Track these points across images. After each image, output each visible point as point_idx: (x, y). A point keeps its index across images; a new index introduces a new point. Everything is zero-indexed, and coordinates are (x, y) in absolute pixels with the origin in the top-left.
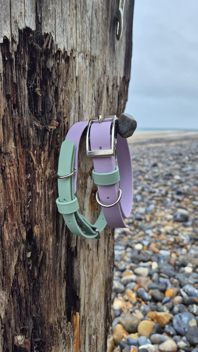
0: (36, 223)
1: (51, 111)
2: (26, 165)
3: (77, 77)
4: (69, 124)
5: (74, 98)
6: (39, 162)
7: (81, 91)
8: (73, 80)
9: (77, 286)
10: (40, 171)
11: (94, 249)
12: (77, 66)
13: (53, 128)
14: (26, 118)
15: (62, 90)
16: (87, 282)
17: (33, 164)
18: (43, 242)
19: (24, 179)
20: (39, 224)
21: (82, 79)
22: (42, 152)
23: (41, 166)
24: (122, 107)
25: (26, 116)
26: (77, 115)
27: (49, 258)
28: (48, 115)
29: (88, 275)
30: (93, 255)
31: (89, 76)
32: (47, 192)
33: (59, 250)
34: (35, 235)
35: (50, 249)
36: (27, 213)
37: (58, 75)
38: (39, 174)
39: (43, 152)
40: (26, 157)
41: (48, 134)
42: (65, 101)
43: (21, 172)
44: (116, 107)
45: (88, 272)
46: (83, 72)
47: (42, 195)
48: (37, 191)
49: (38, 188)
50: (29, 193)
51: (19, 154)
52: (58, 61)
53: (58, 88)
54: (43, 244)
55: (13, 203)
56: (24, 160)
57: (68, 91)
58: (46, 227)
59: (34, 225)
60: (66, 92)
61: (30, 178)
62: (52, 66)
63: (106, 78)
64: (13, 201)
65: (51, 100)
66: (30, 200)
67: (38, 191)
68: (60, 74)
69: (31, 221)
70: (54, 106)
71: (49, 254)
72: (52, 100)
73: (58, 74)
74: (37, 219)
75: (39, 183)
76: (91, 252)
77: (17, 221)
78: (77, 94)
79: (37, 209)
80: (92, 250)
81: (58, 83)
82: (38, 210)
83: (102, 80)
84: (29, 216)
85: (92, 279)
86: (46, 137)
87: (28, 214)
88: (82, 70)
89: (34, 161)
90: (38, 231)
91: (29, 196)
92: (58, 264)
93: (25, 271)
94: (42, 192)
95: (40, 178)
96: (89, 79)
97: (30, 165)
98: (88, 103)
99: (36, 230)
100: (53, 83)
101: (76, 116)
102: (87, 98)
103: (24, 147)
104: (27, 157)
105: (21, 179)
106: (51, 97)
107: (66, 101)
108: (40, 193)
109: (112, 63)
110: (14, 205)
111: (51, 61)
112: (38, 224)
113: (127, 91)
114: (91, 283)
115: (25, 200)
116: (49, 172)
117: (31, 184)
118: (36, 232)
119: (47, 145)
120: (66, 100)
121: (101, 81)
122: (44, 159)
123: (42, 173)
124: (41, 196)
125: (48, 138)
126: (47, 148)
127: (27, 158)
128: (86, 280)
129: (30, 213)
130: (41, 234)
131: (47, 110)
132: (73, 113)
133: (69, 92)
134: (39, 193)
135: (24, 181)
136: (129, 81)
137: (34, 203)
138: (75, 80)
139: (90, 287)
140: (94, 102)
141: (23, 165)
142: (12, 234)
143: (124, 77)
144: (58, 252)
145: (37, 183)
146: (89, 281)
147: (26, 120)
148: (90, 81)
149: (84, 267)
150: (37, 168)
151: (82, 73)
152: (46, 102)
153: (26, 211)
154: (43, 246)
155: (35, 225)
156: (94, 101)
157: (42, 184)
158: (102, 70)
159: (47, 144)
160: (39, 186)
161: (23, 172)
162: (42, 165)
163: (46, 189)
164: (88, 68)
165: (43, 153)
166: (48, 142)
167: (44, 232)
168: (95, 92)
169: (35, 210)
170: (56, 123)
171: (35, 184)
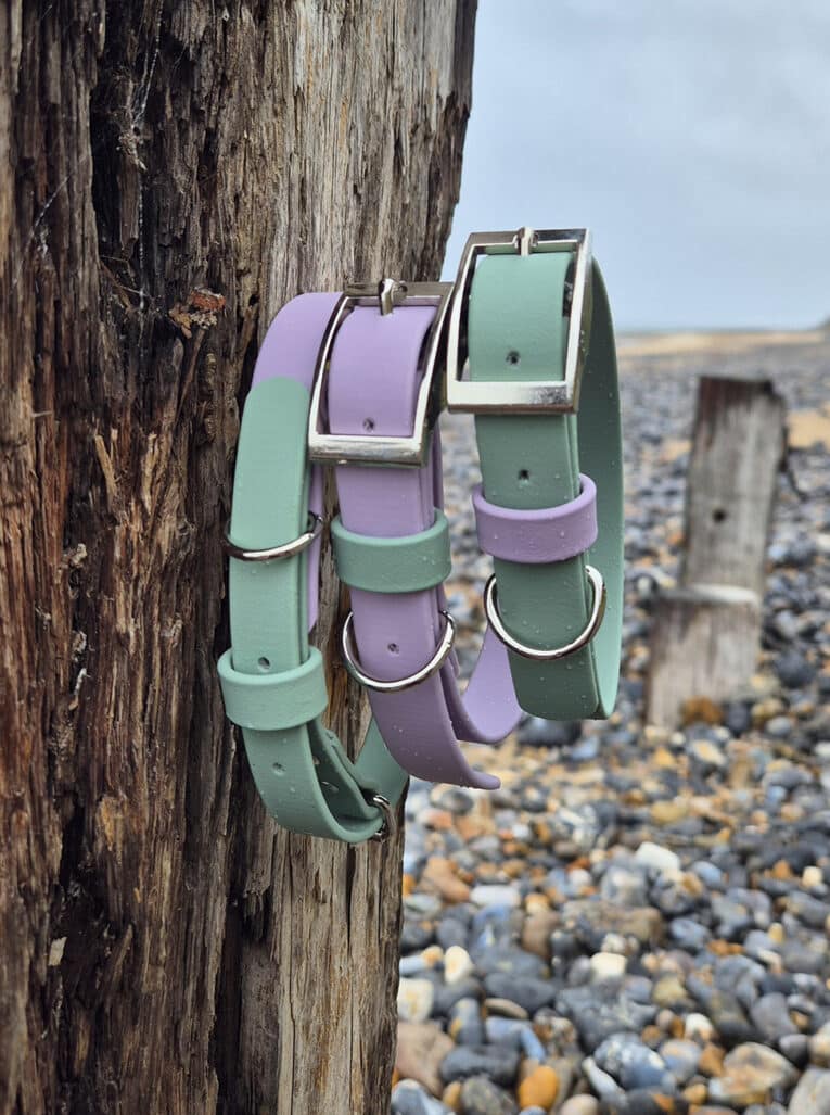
0: (104, 787)
1: (180, 243)
2: (69, 501)
3: (299, 88)
4: (263, 301)
5: (287, 185)
6: (132, 483)
7: (309, 153)
8: (283, 101)
9: (265, 1086)
10: (133, 527)
11: (335, 896)
12: (302, 39)
13: (203, 324)
14: (87, 272)
15: (234, 148)
16: (302, 1065)
17: (104, 498)
18: (138, 880)
19: (60, 571)
20: (121, 793)
21: (313, 104)
22: (147, 435)
23: (140, 502)
24: (439, 228)
25: (86, 263)
26: (294, 262)
27: (155, 963)
28: (164, 258)
29: (306, 1028)
30: (332, 923)
31: (339, 87)
32: (156, 627)
33: (195, 913)
34: (106, 847)
35: (160, 916)
36: (66, 737)
37: (219, 79)
38: (132, 542)
39: (152, 436)
40: (71, 461)
41: (178, 348)
42: (246, 199)
43: (49, 535)
44: (421, 231)
45: (308, 1010)
46: (320, 71)
47: (138, 646)
48: (118, 627)
49: (121, 610)
50: (77, 641)
51: (46, 447)
52: (226, 14)
53: (216, 134)
54: (136, 890)
55: (15, 689)
56: (63, 472)
57: (259, 152)
58: (152, 805)
59: (96, 797)
60: (250, 157)
61: (82, 565)
62: (201, 33)
63: (393, 99)
64: (15, 682)
65: (181, 191)
66: (83, 672)
67: (121, 624)
68: (229, 73)
69: (84, 777)
70: (196, 218)
71: (156, 940)
72: (188, 190)
73: (220, 70)
74: (108, 769)
75: (127, 588)
76: (324, 910)
77: (28, 786)
78: (295, 170)
79: (112, 715)
80: (328, 900)
81: (218, 114)
82: (116, 718)
83: (379, 108)
84: (72, 751)
85: (324, 1043)
86: (169, 362)
87: (69, 742)
88: (317, 59)
89: (111, 482)
90: (115, 829)
91: (77, 654)
92: (192, 987)
93: (50, 1035)
94: (137, 632)
95: (134, 561)
96: (338, 99)
97: (86, 499)
98: (332, 208)
99: (108, 819)
100: (197, 113)
101: (290, 270)
102: (328, 184)
103: (66, 410)
104: (78, 462)
105: (49, 571)
106: (180, 177)
107: (249, 197)
108: (132, 634)
109: (412, 34)
110: (20, 700)
111: (199, 9)
112: (115, 794)
113: (460, 157)
114: (319, 1068)
115: (58, 676)
116: (170, 533)
117: (88, 595)
118: (109, 834)
119: (170, 404)
120: (249, 190)
121: (374, 112)
122: (155, 470)
123: (142, 535)
124: (132, 651)
125: (177, 369)
126: (168, 416)
127: (74, 465)
128: (299, 1052)
129: (79, 734)
130: (131, 841)
131: (158, 238)
132: (281, 256)
133: (262, 155)
134: (127, 635)
135: (57, 581)
136: (467, 114)
137: (101, 685)
138: (290, 100)
139: (317, 1086)
140: (352, 204)
141: (57, 499)
142: (10, 848)
143: (452, 99)
144: (193, 928)
145: (120, 586)
146: (313, 1057)
147: (87, 280)
148: (339, 111)
149: (295, 992)
150: (122, 514)
151: (317, 74)
152: (158, 199)
153: (60, 728)
154: (139, 899)
155: (100, 800)
156: (353, 202)
157: (139, 591)
158: (381, 62)
159: (173, 395)
160: (126, 599)
161: (54, 534)
162: (147, 497)
163: (152, 614)
164: (336, 49)
165: (154, 440)
166: (175, 388)
167: (144, 827)
168: (356, 156)
169: (104, 720)
170: (216, 299)
171: (111, 592)
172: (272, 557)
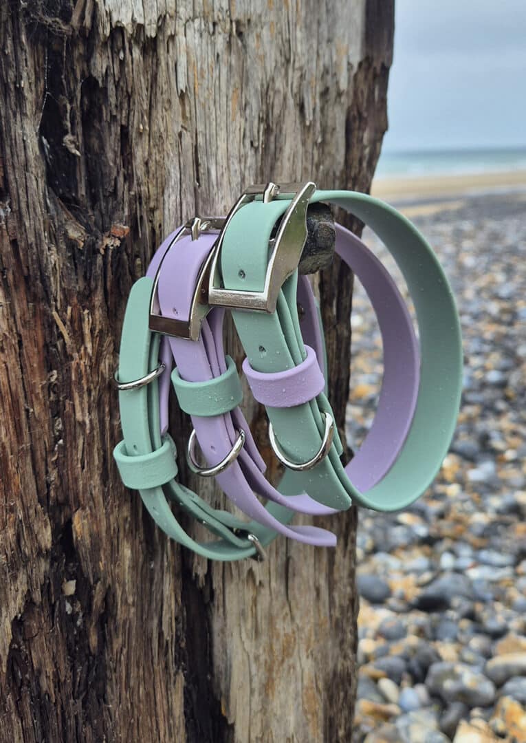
0: (79, 505)
1: (115, 193)
2: (46, 346)
3: (182, 91)
4: (162, 227)
6: (78, 336)
7: (201, 128)
8: (169, 102)
9: (223, 687)
10: (82, 362)
11: (273, 584)
12: (183, 60)
13: (112, 246)
14: (32, 222)
15: (140, 134)
16: (256, 679)
17: (64, 344)
18: (101, 558)
19: (40, 386)
20: (87, 508)
21: (202, 94)
22: (84, 310)
23: (86, 348)
25: (31, 217)
26: (190, 199)
27: (125, 602)
28: (107, 203)
29: (257, 658)
30: (272, 600)
31: (228, 81)
32: (107, 419)
33: (156, 580)
34: (77, 538)
35: (124, 579)
36: (53, 476)
37: (125, 94)
38: (81, 371)
39: (86, 311)
40: (43, 325)
41: (99, 260)
42: (152, 164)
43: (31, 366)
44: (341, 157)
45: (257, 648)
46: (206, 75)
47: (92, 429)
48: (77, 418)
49: (78, 408)
50: (57, 423)
51: (21, 318)
52: (122, 55)
53: (127, 127)
54: (100, 563)
55: (8, 450)
56: (39, 332)
57: (158, 135)
58: (108, 518)
59: (74, 509)
60: (153, 139)
61: (56, 382)
62: (104, 71)
63: (294, 76)
64: (7, 445)
65: (112, 164)
66: (61, 442)
67: (79, 416)
68: (130, 90)
69: (67, 499)
70: (121, 179)
71: (124, 592)
72: (115, 163)
73: (125, 89)
74: (81, 494)
75: (81, 396)
76: (265, 591)
77: (20, 500)
78: (187, 140)
79: (79, 466)
80: (266, 585)
81: (129, 114)
82: (83, 468)
83: (279, 84)
84: (58, 484)
85: (270, 670)
86: (95, 268)
87: (55, 478)
88: (202, 68)
89: (66, 336)
90: (83, 528)
91: (58, 431)
92: (156, 621)
93: (53, 631)
94: (91, 421)
95: (84, 381)
96: (228, 88)
97: (55, 346)
98: (228, 159)
99: (80, 525)
100: (114, 118)
101: (184, 205)
102: (222, 145)
103: (34, 298)
104: (46, 326)
105: (33, 386)
106: (110, 155)
107: (154, 163)
108: (87, 422)
109: (315, 27)
110: (12, 454)
111: (101, 56)
112: (84, 509)
113: (383, 101)
114: (268, 684)
115: (45, 443)
116: (109, 365)
117: (61, 399)
118: (79, 531)
119: (98, 292)
120: (154, 158)
121: (273, 89)
122: (92, 331)
123: (90, 366)
124: (88, 432)
125: (99, 272)
126: (98, 299)
127: (45, 328)
128: (254, 671)
129: (60, 476)
130: (95, 538)
131: (103, 192)
132: (173, 198)
133: (161, 136)
134: (84, 422)
135: (38, 390)
136: (385, 70)
137: (69, 449)
138: (176, 100)
139: (267, 695)
140: (249, 153)
141: (37, 345)
142: (6, 532)
143: (366, 63)
144: (154, 588)
145: (76, 395)
146: (263, 677)
147: (33, 227)
148: (230, 96)
149: (244, 635)
150: (76, 355)
151: (203, 77)
152: (101, 169)
153: (50, 470)
154: (102, 569)
155: (76, 510)
156: (251, 153)
157: (92, 398)
158: (278, 54)
159: (99, 287)
160: (81, 403)
161: (35, 365)
162: (89, 346)
163: (104, 411)
164: (224, 57)
165: (88, 314)
166: (100, 283)
167: (104, 529)
168: (252, 122)
169: (73, 468)
170: (123, 229)
171: (72, 398)
172: (133, 386)
